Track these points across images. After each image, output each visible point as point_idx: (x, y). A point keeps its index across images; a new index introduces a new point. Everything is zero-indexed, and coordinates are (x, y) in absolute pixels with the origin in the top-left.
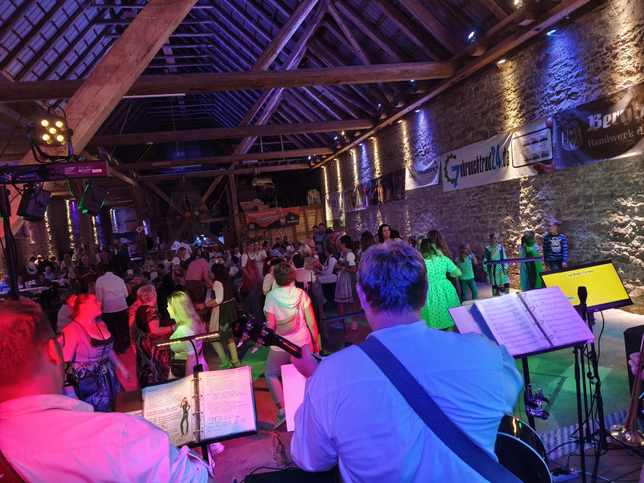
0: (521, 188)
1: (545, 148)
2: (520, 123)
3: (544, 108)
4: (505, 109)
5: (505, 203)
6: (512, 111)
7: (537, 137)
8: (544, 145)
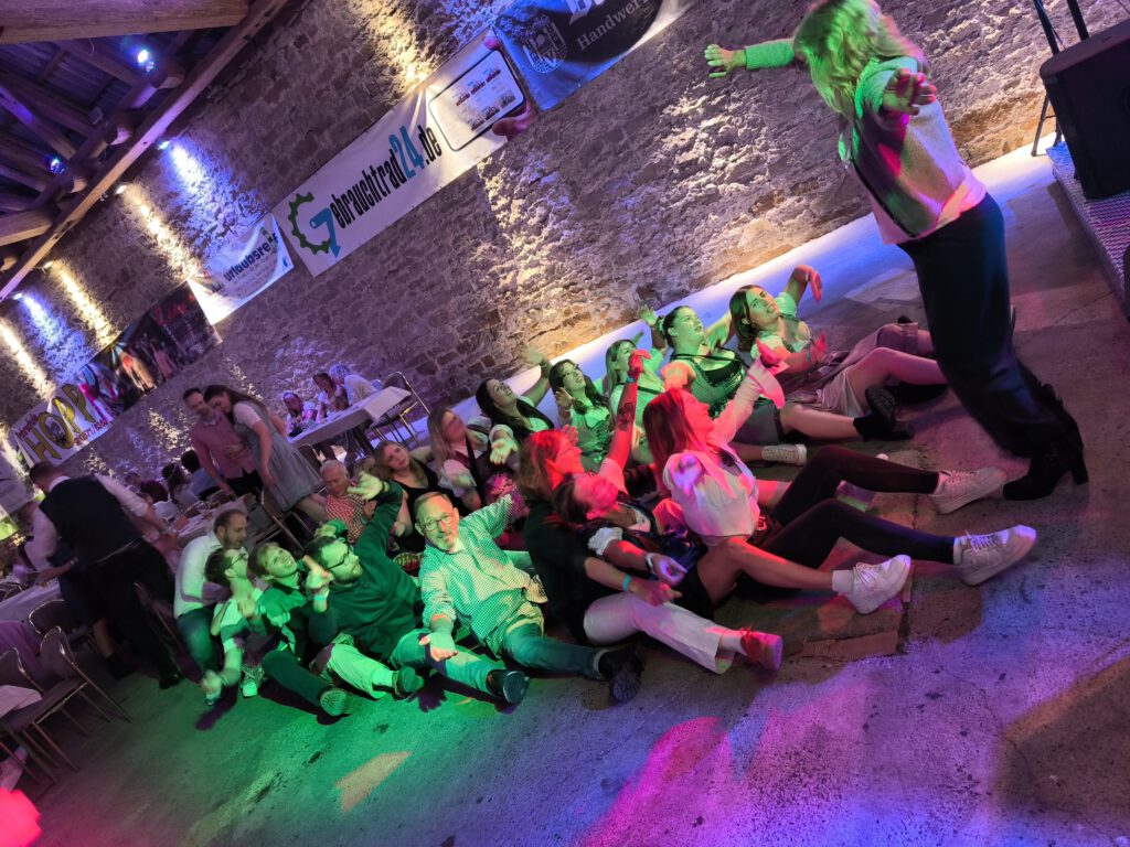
0: (484, 181)
1: (502, 89)
2: (430, 67)
3: (468, 20)
4: (385, 55)
5: (462, 227)
6: (404, 53)
7: (478, 75)
8: (500, 84)
